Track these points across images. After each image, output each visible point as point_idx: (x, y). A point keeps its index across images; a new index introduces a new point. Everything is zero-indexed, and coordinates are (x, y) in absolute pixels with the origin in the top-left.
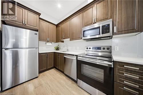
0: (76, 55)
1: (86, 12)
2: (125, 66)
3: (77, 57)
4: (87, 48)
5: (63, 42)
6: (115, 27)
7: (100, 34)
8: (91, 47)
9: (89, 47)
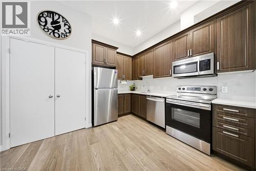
0: (163, 98)
1: (177, 41)
2: (224, 109)
3: (165, 100)
4: (180, 89)
5: (141, 79)
6: (218, 63)
7: (197, 71)
8: (186, 88)
9: (182, 88)
